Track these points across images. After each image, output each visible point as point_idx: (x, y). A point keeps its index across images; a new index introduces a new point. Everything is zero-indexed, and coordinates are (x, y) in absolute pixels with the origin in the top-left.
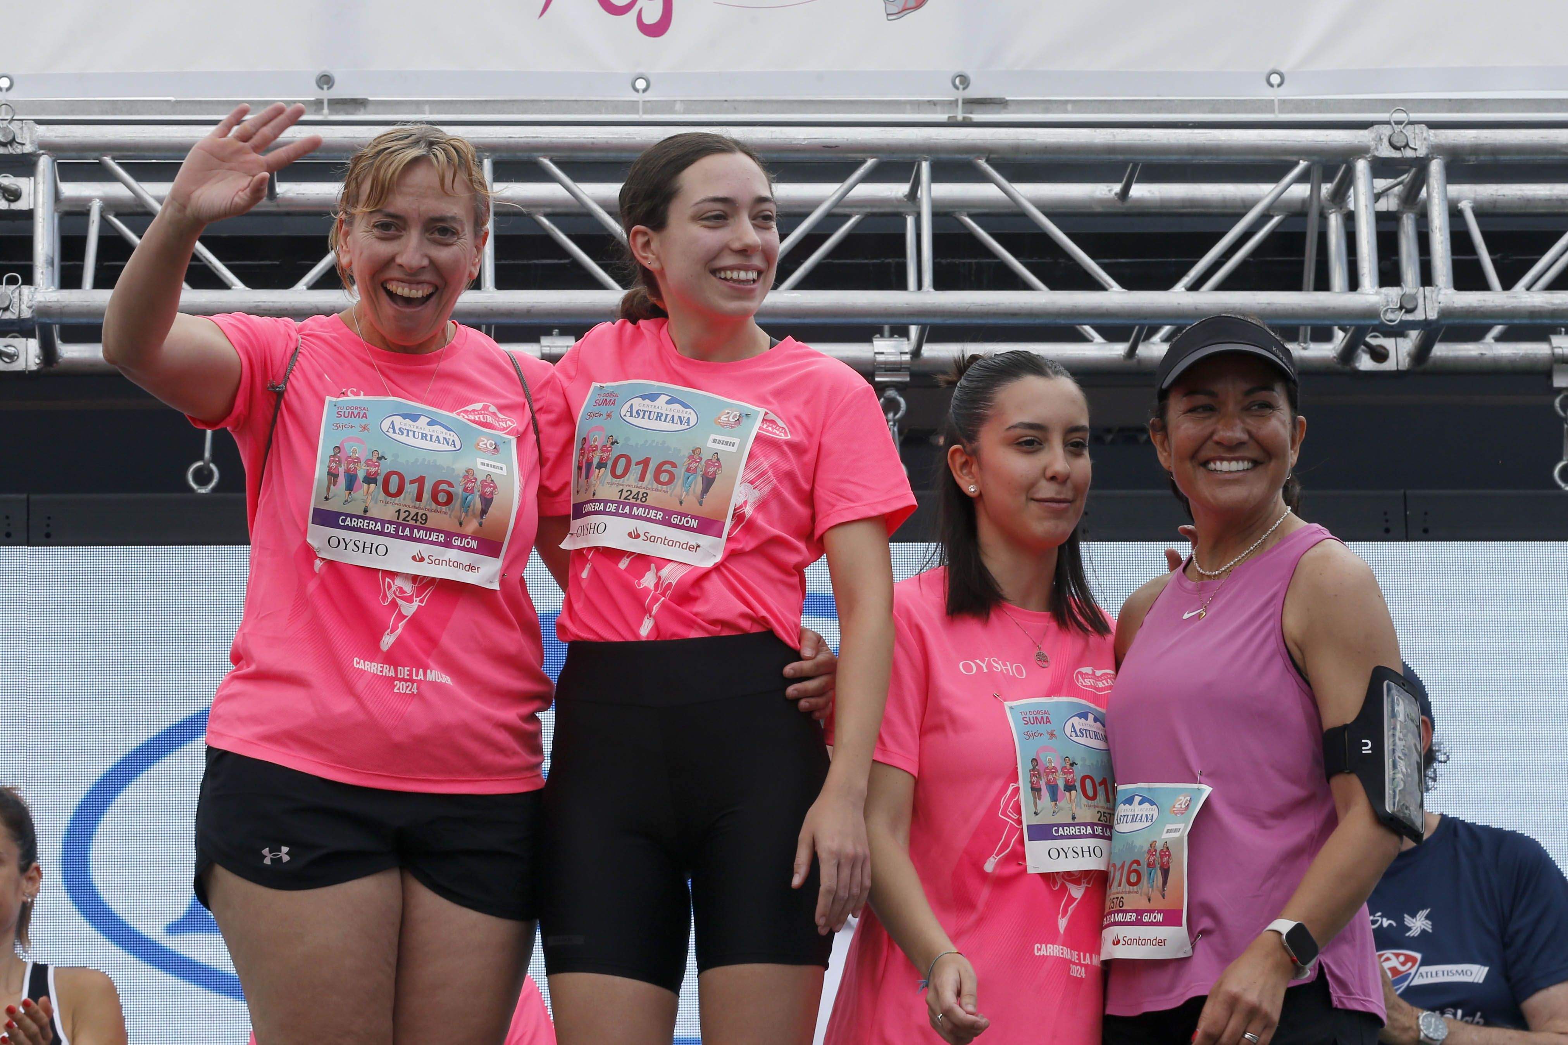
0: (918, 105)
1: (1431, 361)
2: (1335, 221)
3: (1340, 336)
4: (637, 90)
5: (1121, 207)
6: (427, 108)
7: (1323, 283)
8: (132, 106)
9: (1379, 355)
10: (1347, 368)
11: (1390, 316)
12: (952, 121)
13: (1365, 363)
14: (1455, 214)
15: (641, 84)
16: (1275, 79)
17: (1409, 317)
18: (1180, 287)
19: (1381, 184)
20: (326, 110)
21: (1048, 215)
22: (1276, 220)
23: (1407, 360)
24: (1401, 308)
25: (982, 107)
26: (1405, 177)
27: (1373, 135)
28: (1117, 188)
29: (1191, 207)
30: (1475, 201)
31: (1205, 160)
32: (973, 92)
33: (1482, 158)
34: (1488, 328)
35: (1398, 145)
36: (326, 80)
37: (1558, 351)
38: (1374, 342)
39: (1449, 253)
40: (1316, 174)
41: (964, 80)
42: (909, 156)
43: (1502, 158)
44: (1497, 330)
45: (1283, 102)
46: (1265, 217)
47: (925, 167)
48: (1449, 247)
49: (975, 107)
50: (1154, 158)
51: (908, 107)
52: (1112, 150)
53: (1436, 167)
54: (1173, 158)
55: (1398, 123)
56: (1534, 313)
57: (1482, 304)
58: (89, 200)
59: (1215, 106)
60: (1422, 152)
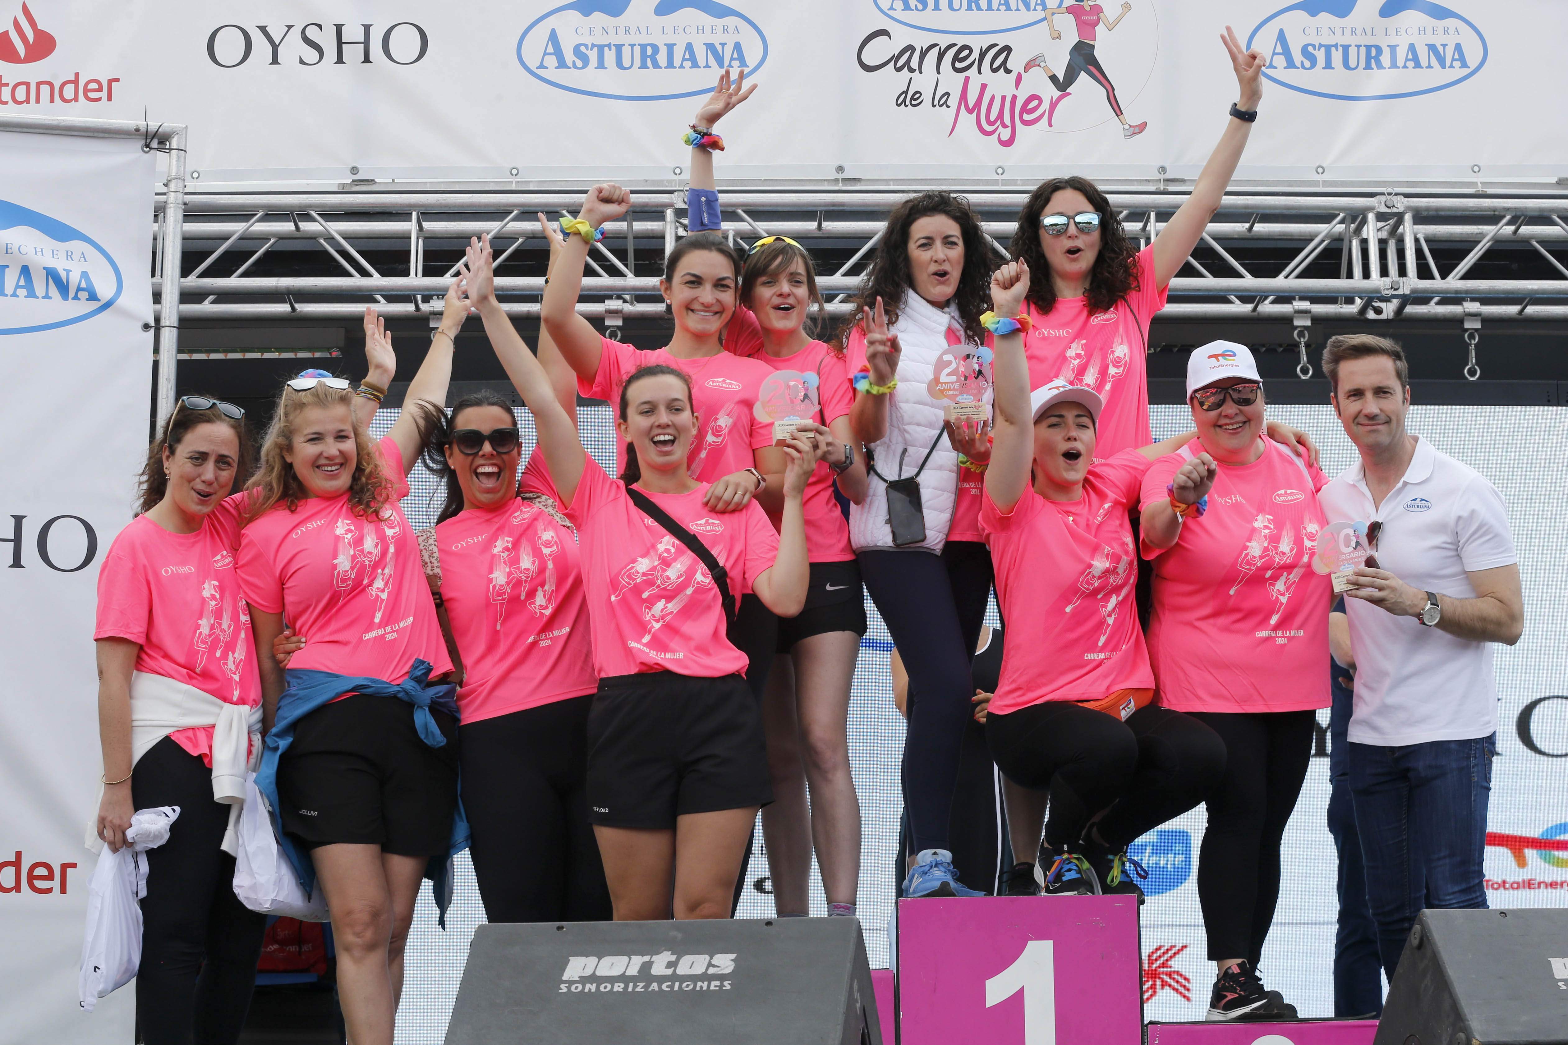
0: (1140, 182)
1: (1404, 314)
2: (1355, 244)
3: (1358, 301)
4: (998, 174)
5: (1248, 235)
6: (891, 183)
7: (1350, 276)
8: (742, 182)
9: (1378, 311)
10: (1362, 318)
11: (1387, 292)
12: (1158, 190)
13: (1371, 315)
14: (1417, 240)
15: (1000, 171)
16: (1320, 170)
17: (1396, 293)
18: (1281, 276)
19: (1380, 224)
20: (840, 184)
21: (1214, 239)
22: (1326, 242)
23: (1392, 314)
24: (1392, 288)
25: (1174, 183)
26: (1392, 222)
27: (1376, 201)
28: (1247, 225)
29: (1284, 235)
30: (1425, 234)
31: (1294, 212)
32: (1169, 176)
33: (1431, 213)
34: (1431, 298)
35: (1390, 206)
36: (840, 169)
37: (1467, 310)
38: (1375, 304)
39: (1415, 261)
40: (1348, 220)
41: (1163, 169)
42: (1145, 209)
43: (1441, 213)
44: (1436, 299)
45: (1324, 181)
46: (1323, 241)
47: (1153, 215)
48: (1415, 258)
49: (1169, 183)
50: (1268, 211)
51: (1136, 183)
52: (1246, 207)
53: (1408, 217)
54: (1277, 211)
55: (1389, 194)
56: (1457, 292)
57: (1432, 286)
58: (728, 230)
59: (1290, 183)
60: (1401, 210)
